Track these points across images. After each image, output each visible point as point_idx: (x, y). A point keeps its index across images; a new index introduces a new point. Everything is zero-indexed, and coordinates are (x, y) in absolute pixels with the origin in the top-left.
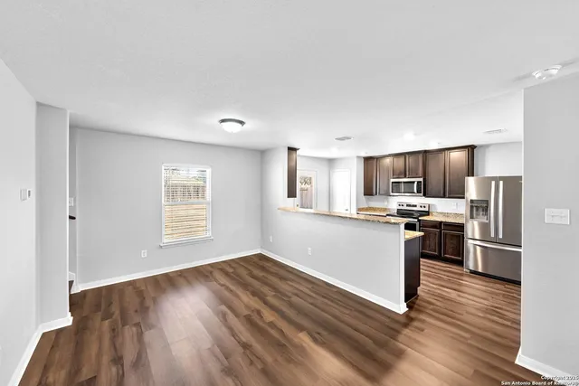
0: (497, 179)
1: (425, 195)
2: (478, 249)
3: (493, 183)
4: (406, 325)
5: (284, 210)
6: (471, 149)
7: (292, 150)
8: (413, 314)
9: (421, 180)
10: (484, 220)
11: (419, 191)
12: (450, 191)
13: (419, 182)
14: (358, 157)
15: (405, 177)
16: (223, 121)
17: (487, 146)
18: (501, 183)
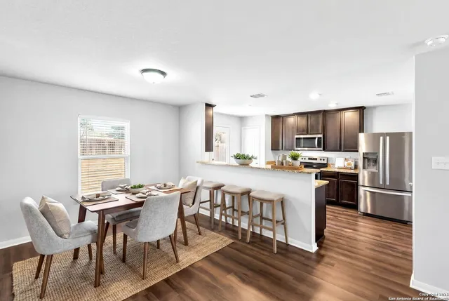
0: (385, 135)
1: (324, 150)
2: (368, 194)
3: (381, 138)
4: (318, 262)
5: (203, 163)
6: (361, 110)
7: (209, 106)
8: (323, 252)
9: (321, 136)
10: (374, 170)
11: (319, 146)
12: (345, 145)
13: (319, 138)
14: (266, 115)
15: (307, 134)
16: (145, 71)
17: (374, 107)
18: (388, 138)
